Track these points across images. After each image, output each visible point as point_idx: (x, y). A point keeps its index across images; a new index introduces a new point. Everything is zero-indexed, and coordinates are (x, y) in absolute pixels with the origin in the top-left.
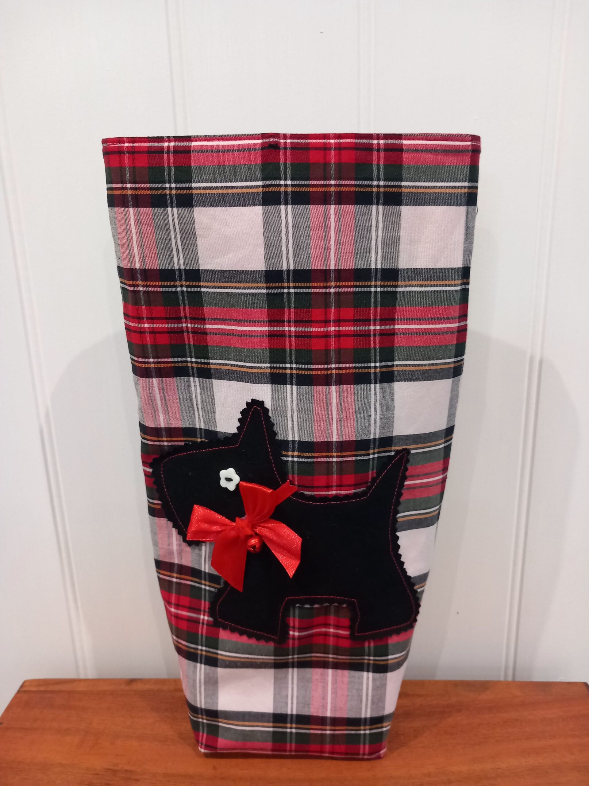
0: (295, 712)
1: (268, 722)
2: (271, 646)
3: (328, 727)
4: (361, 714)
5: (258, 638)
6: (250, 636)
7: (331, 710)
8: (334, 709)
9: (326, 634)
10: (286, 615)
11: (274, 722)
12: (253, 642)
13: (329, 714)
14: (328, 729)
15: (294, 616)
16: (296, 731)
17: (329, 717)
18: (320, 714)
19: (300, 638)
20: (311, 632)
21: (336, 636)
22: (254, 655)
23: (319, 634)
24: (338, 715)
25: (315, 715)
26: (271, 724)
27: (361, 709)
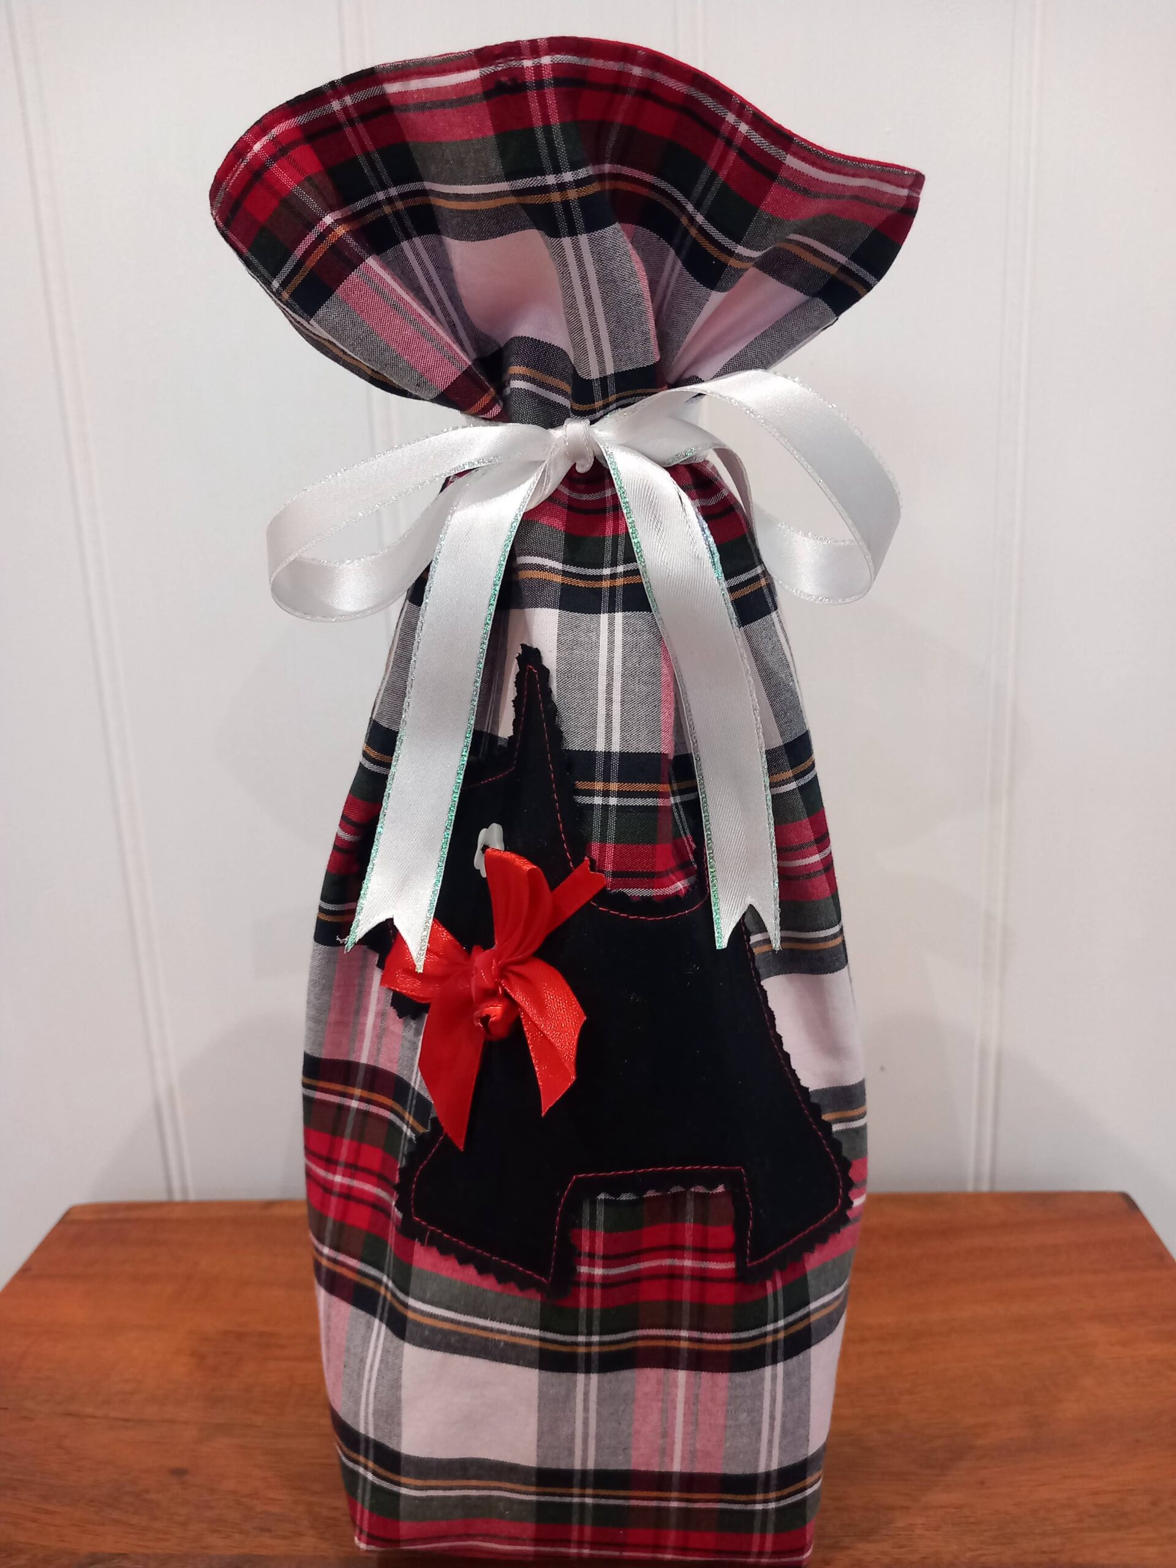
0: (591, 1465)
1: (526, 1483)
2: (533, 1302)
3: (674, 1494)
4: (757, 1467)
5: (503, 1277)
6: (483, 1269)
7: (683, 1458)
8: (691, 1454)
9: (674, 1275)
10: (572, 1221)
11: (538, 1484)
12: (488, 1285)
13: (677, 1467)
14: (675, 1498)
15: (593, 1226)
16: (594, 1502)
17: (677, 1472)
18: (656, 1468)
19: (608, 1283)
20: (634, 1267)
21: (701, 1277)
22: (493, 1319)
23: (654, 1275)
24: (699, 1468)
25: (643, 1469)
26: (533, 1489)
27: (757, 1452)
